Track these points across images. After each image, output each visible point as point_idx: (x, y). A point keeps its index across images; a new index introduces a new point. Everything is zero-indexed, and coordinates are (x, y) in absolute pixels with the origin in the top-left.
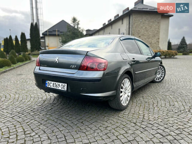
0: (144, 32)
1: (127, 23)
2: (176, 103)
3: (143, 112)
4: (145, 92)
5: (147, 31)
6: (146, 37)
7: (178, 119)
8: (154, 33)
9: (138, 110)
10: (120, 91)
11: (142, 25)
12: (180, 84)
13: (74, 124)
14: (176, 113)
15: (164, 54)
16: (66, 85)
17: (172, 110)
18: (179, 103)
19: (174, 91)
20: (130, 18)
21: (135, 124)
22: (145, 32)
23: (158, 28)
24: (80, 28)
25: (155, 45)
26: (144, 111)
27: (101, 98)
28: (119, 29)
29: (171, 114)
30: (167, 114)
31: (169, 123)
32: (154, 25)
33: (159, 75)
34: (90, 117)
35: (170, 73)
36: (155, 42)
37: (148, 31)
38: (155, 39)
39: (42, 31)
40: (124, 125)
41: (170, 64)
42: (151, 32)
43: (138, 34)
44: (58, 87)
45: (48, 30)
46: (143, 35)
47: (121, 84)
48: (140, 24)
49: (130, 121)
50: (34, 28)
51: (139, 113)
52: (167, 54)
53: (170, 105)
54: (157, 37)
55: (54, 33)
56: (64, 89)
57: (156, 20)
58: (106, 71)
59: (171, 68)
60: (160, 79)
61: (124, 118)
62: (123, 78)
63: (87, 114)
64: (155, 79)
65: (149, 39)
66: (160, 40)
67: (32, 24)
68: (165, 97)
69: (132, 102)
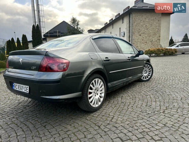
0: (144, 30)
1: (127, 22)
2: (154, 103)
3: (114, 114)
4: (127, 91)
5: (147, 29)
6: (146, 36)
7: (148, 121)
8: (154, 31)
9: (110, 112)
10: (87, 92)
11: (142, 23)
12: (168, 82)
13: (35, 128)
14: (149, 114)
15: (164, 52)
16: (28, 87)
17: (145, 111)
18: (157, 103)
19: (158, 90)
20: (130, 17)
21: (99, 127)
22: (146, 30)
23: (159, 26)
24: (80, 28)
25: (156, 42)
26: (116, 112)
27: (61, 101)
28: (120, 28)
29: (143, 115)
30: (138, 116)
31: (136, 126)
32: (155, 23)
33: (146, 74)
34: (57, 120)
35: (162, 71)
36: (156, 39)
37: (149, 29)
38: (156, 37)
39: (43, 33)
40: (87, 129)
41: (167, 62)
42: (151, 30)
43: (139, 32)
44: (22, 89)
45: (49, 31)
46: (144, 33)
47: (90, 85)
48: (140, 22)
49: (95, 124)
50: (36, 30)
51: (109, 115)
52: (166, 51)
53: (146, 106)
54: (158, 35)
55: (54, 34)
56: (27, 91)
57: (157, 18)
58: (66, 72)
59: (166, 65)
60: (147, 77)
61: (91, 120)
62: (91, 78)
63: (55, 117)
64: (142, 78)
65: (150, 37)
66: (161, 38)
67: (34, 26)
68: (145, 96)
69: (108, 103)
